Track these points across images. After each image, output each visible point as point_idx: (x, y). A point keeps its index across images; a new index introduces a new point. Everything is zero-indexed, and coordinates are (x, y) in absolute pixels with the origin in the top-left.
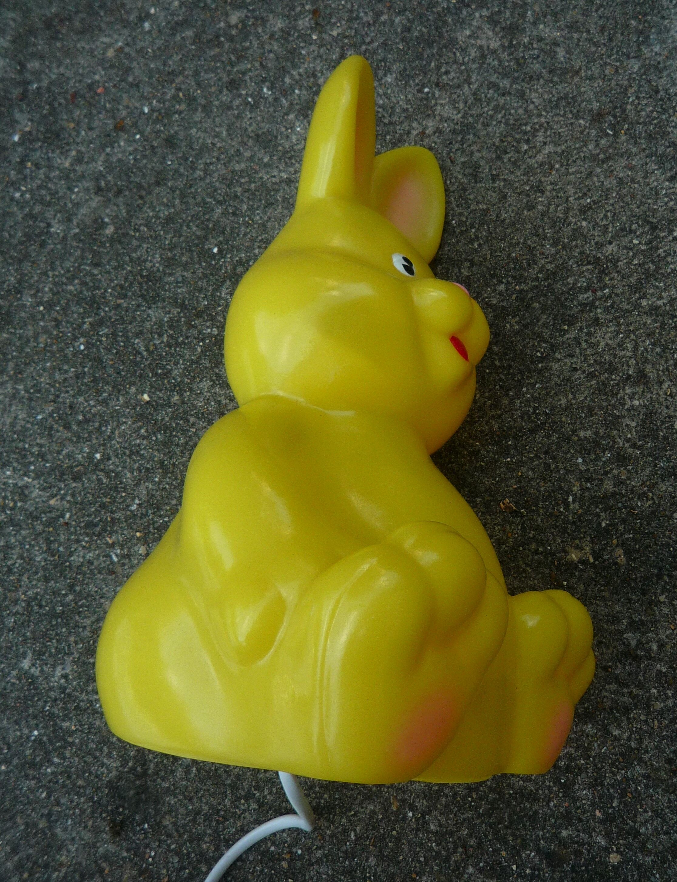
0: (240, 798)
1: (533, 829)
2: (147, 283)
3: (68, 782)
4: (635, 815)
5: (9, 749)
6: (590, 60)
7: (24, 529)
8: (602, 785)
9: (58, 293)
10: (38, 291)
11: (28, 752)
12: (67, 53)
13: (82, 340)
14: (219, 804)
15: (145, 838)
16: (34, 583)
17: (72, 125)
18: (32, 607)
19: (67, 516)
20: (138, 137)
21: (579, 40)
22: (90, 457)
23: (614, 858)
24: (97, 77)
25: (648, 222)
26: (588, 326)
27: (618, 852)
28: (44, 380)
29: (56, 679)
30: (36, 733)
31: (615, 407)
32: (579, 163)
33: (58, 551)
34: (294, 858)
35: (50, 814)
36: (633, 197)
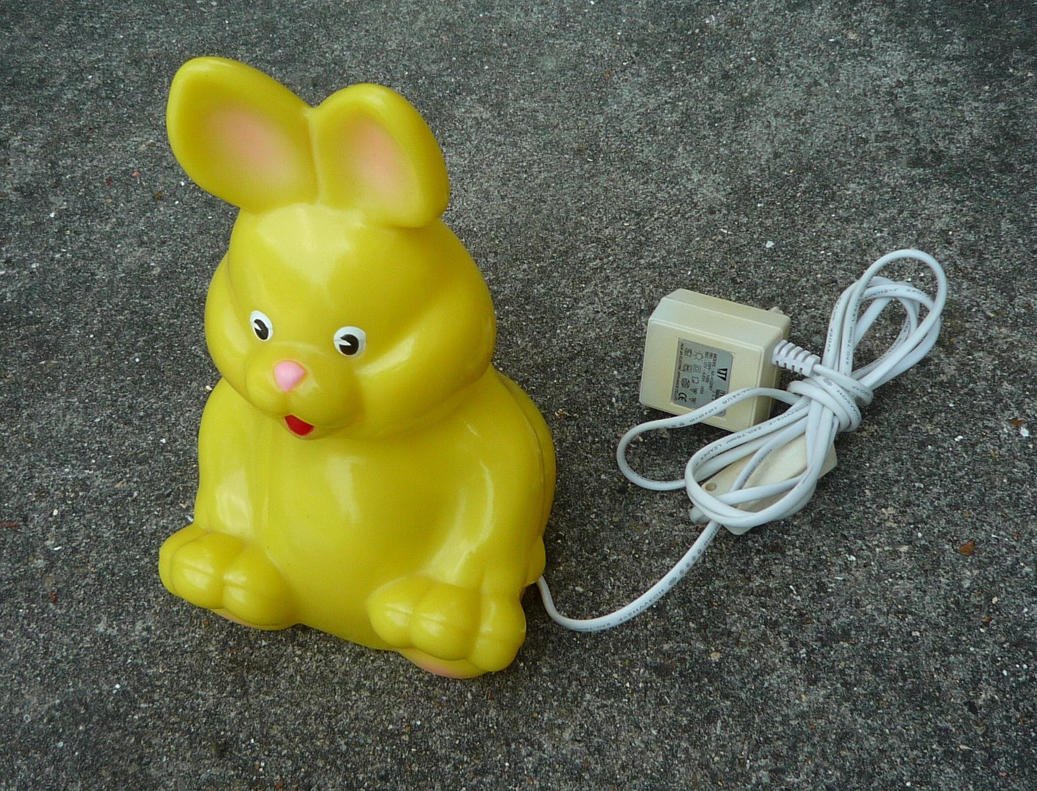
0: (350, 691)
1: (638, 650)
2: (198, 304)
3: (159, 722)
4: (725, 619)
5: (87, 709)
6: (565, 119)
7: (89, 513)
8: (690, 602)
9: (108, 323)
10: (87, 324)
11: (110, 706)
12: (100, 150)
13: (136, 354)
14: (329, 701)
15: (253, 751)
16: (104, 556)
17: (110, 201)
18: (104, 576)
19: (135, 494)
20: (177, 202)
21: (553, 107)
22: (156, 443)
23: (715, 657)
24: (131, 165)
25: (633, 212)
26: (601, 282)
27: (717, 650)
28: (100, 391)
29: (137, 633)
30: (118, 686)
31: (635, 332)
32: (569, 181)
33: (129, 524)
34: (413, 730)
35: (141, 758)
36: (617, 197)
